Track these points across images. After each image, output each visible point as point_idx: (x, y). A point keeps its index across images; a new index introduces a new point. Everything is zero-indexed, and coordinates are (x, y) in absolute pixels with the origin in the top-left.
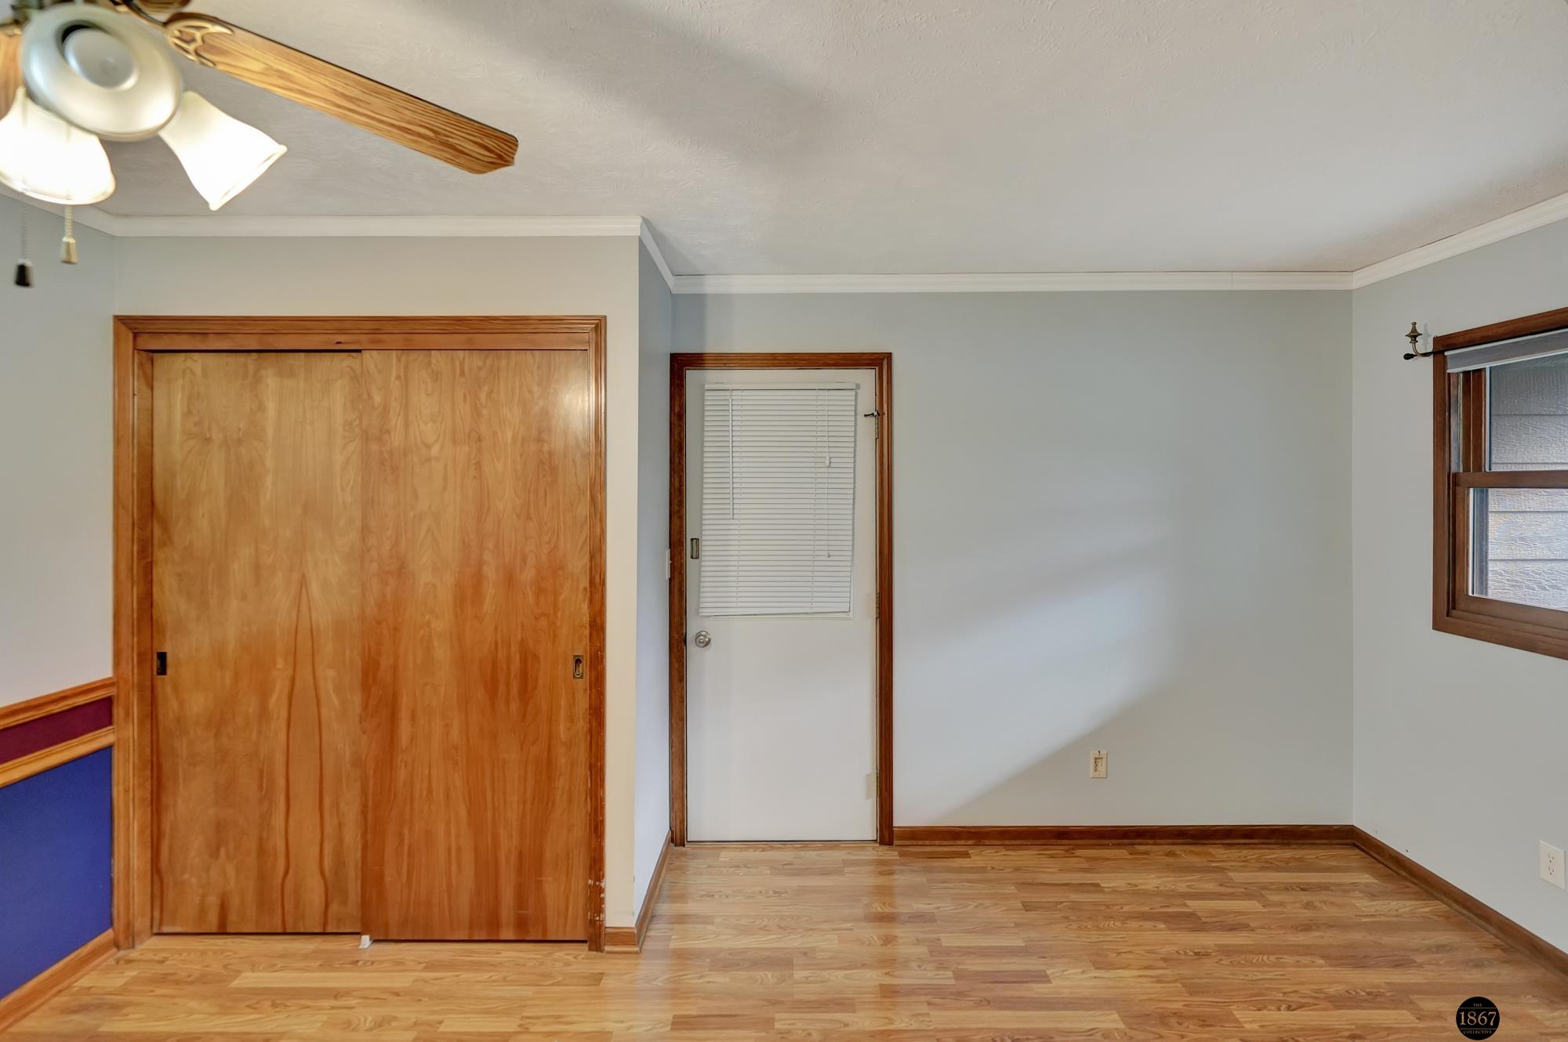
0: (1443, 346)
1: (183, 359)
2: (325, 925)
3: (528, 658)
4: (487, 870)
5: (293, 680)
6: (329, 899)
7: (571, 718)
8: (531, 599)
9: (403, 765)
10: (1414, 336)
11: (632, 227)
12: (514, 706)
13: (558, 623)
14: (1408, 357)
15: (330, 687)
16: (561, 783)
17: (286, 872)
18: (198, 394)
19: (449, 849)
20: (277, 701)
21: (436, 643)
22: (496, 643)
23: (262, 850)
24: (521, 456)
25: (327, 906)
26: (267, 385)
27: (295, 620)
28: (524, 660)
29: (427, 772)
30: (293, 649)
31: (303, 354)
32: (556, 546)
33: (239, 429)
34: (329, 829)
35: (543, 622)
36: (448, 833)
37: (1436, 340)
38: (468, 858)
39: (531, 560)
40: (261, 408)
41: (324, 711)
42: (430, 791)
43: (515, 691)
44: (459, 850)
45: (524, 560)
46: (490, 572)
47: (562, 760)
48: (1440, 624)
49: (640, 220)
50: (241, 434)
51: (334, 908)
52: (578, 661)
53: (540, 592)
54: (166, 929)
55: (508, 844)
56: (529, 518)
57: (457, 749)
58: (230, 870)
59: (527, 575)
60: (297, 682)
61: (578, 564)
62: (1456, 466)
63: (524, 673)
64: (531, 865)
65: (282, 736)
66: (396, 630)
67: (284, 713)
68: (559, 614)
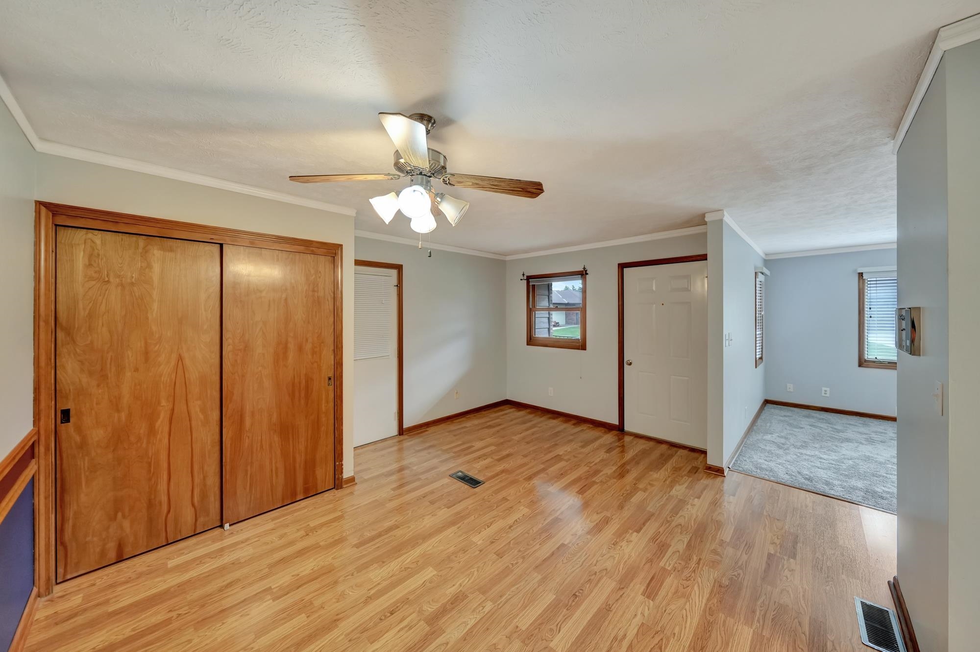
0: (529, 278)
1: (85, 233)
2: (195, 531)
3: (309, 380)
4: (290, 473)
5: (173, 410)
6: (198, 516)
7: (327, 402)
8: (310, 357)
9: (247, 438)
10: (523, 275)
11: (352, 213)
12: (303, 402)
13: (322, 365)
14: (521, 280)
15: (198, 409)
16: (323, 429)
17: (169, 511)
18: (99, 255)
19: (272, 470)
20: (162, 423)
21: (264, 380)
22: (294, 377)
23: (150, 505)
24: (305, 297)
25: (196, 520)
26: (154, 255)
27: (174, 379)
28: (307, 382)
29: (260, 438)
30: (173, 394)
31: (179, 240)
32: (321, 333)
33: (133, 277)
34: (197, 480)
35: (315, 365)
36: (271, 463)
37: (527, 276)
38: (281, 471)
39: (310, 340)
40: (149, 266)
41: (193, 423)
42: (262, 447)
43: (303, 395)
44: (277, 469)
45: (307, 340)
46: (292, 346)
47: (323, 419)
48: (528, 344)
49: (356, 211)
50: (133, 280)
51: (201, 520)
52: (330, 379)
53: (314, 353)
54: (69, 577)
55: (300, 459)
56: (309, 322)
57: (275, 425)
58: (126, 524)
59: (308, 347)
60: (176, 411)
61: (330, 340)
62: (531, 307)
63: (307, 387)
64: (310, 466)
65: (166, 441)
66: (243, 376)
67: (166, 429)
68: (322, 361)
